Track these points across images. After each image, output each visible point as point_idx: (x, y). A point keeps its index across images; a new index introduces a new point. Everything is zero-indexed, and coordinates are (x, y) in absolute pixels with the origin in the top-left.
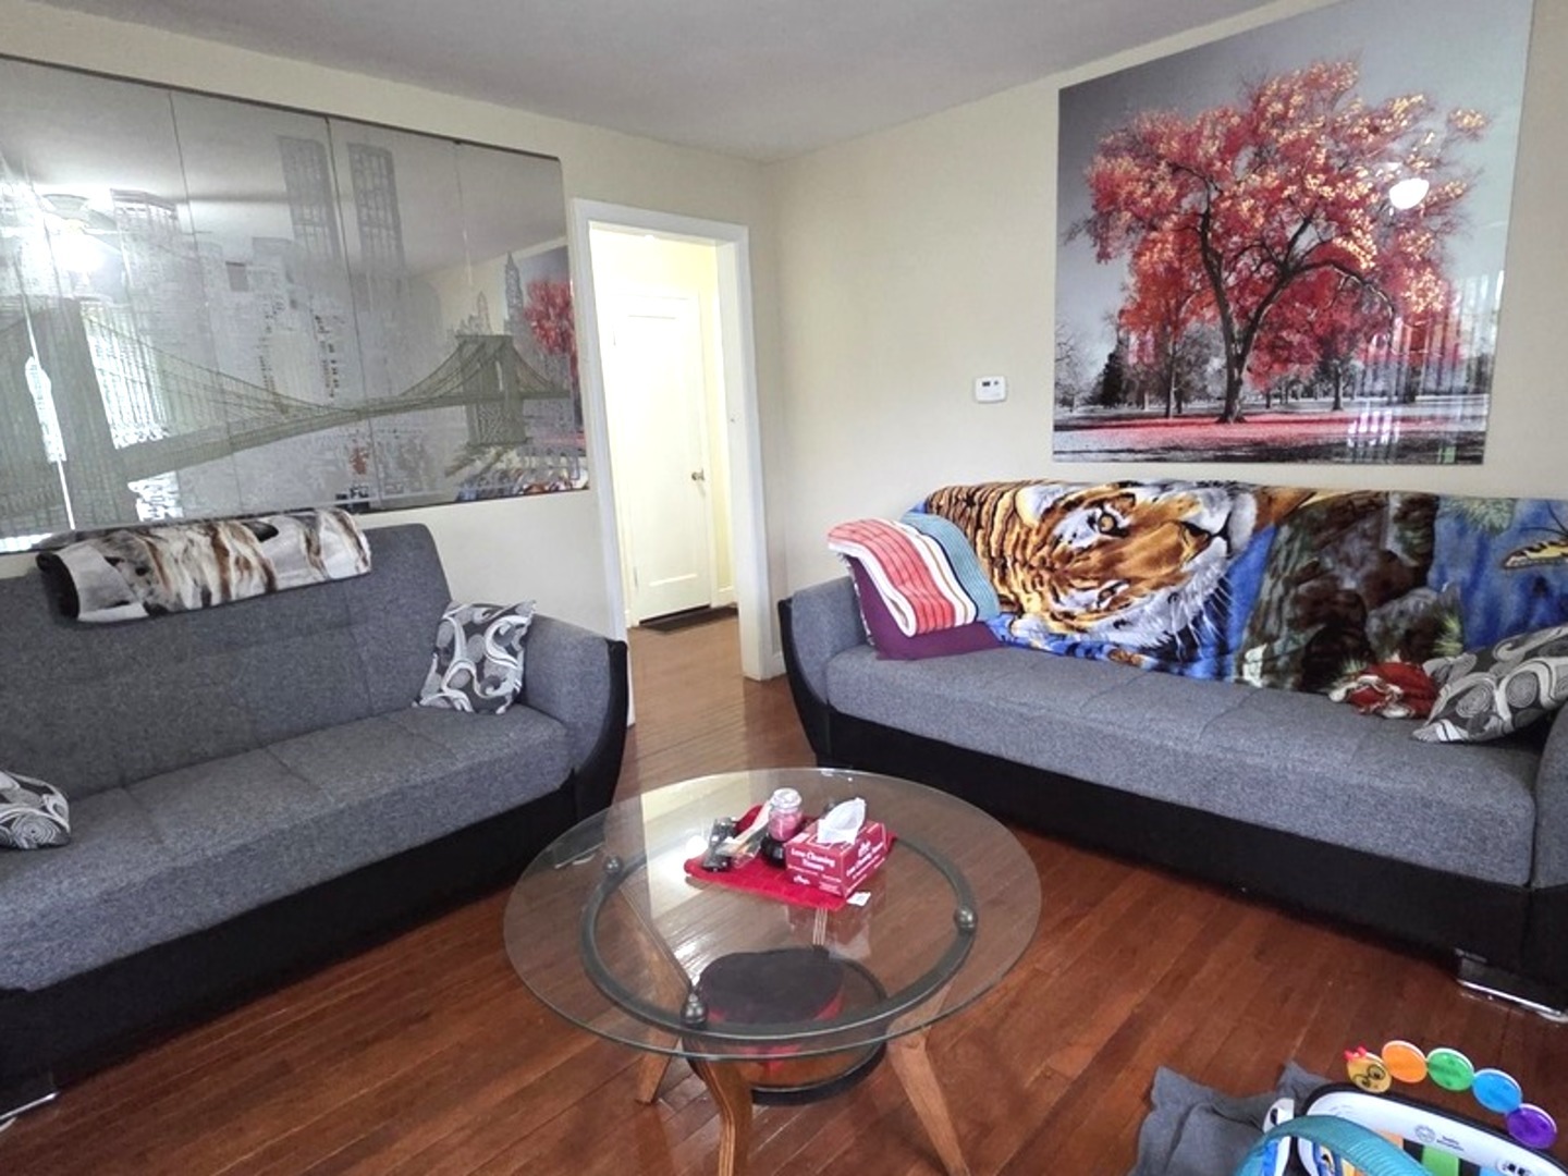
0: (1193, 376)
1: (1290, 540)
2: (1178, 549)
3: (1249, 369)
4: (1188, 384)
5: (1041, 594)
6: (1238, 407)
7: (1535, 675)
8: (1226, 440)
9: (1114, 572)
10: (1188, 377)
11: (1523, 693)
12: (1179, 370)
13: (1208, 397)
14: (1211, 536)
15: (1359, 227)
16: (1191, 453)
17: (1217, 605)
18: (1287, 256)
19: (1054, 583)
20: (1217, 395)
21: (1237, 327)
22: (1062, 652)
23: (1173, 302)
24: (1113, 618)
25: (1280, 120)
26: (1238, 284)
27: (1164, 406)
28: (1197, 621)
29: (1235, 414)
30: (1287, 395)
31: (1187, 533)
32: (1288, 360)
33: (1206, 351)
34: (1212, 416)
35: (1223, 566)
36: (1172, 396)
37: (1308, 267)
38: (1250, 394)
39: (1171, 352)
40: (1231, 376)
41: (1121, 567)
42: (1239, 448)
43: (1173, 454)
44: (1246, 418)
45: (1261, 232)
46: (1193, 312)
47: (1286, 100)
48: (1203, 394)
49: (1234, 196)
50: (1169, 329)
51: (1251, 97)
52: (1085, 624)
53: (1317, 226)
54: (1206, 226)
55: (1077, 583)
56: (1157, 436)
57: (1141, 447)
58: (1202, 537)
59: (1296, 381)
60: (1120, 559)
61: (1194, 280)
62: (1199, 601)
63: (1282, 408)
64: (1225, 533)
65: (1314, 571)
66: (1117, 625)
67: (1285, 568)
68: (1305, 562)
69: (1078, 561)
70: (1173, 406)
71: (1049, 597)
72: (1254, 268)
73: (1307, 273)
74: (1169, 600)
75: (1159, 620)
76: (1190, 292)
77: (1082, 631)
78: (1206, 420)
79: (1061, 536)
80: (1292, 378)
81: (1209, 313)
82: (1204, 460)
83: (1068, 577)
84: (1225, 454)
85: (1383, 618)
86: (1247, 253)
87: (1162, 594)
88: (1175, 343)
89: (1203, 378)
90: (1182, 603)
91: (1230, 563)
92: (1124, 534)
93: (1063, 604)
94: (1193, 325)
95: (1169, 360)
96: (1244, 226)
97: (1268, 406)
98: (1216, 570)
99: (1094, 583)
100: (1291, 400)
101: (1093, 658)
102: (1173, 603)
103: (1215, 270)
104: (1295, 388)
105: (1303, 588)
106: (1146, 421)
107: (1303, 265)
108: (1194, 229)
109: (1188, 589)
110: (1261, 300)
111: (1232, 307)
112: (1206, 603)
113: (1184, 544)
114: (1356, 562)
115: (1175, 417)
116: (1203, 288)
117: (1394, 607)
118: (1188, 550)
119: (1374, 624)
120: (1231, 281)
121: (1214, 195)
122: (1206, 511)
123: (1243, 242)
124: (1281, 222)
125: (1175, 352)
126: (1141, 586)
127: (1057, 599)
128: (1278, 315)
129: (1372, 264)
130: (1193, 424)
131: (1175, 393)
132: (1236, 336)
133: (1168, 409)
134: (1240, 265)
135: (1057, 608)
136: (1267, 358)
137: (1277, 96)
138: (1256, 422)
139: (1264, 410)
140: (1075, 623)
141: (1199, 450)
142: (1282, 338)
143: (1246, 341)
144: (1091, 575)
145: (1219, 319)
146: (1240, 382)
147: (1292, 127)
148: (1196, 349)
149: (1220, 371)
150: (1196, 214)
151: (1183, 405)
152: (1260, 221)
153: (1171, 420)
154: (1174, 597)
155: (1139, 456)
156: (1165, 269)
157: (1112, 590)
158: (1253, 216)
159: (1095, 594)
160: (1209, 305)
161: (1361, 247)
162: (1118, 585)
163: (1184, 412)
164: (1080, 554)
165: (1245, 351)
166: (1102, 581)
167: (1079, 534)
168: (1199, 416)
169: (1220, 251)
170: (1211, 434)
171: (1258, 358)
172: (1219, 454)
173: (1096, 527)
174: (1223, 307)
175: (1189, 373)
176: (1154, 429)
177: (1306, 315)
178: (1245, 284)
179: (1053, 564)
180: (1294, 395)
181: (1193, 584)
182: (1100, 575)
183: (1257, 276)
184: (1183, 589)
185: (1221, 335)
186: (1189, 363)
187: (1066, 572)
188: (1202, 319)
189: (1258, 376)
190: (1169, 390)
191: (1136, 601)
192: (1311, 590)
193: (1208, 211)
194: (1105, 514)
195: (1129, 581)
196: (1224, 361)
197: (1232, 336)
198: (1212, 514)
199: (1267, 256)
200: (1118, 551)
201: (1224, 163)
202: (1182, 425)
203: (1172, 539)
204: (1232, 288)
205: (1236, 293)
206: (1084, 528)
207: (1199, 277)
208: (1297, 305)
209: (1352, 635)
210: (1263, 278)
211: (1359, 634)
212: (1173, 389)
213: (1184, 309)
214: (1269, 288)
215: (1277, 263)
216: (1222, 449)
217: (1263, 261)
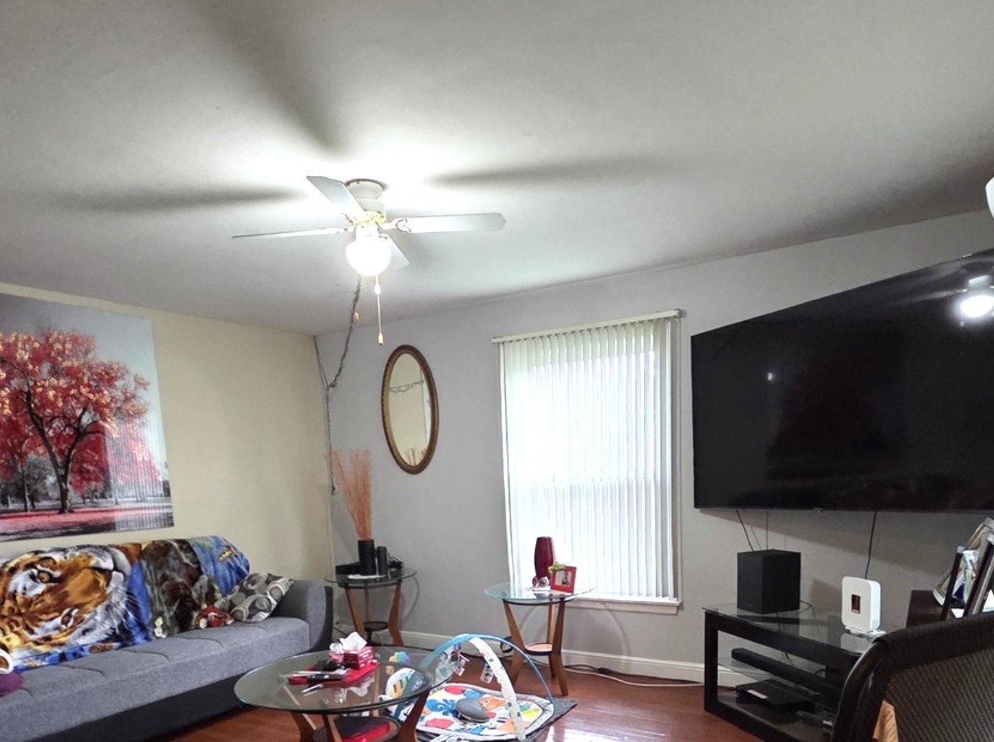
0: (38, 486)
1: (148, 566)
2: (96, 582)
3: (71, 483)
4: (36, 491)
5: (16, 633)
6: (69, 504)
7: (277, 588)
8: (66, 523)
9: (66, 604)
10: (35, 487)
11: (277, 595)
12: (28, 483)
13: (50, 499)
14: (110, 572)
15: (109, 417)
16: (46, 532)
17: (132, 605)
18: (79, 424)
19: (27, 622)
20: (55, 498)
21: (59, 460)
22: (57, 662)
23: (16, 441)
24: (79, 631)
25: (61, 353)
26: (55, 436)
27: (23, 505)
28: (126, 616)
29: (68, 508)
30: (93, 497)
31: (97, 572)
32: (89, 480)
33: (43, 472)
34: (55, 509)
35: (124, 586)
36: (27, 499)
37: (90, 433)
38: (74, 497)
39: (21, 471)
40: (61, 487)
41: (69, 599)
42: (73, 527)
43: (34, 534)
44: (75, 510)
45: (63, 410)
46: (31, 449)
47: (64, 344)
48: (47, 497)
49: (43, 386)
50: (16, 457)
51: (44, 335)
52: (63, 640)
53: (90, 413)
54: (29, 399)
55: (44, 617)
56: (22, 523)
57: (13, 531)
58: (107, 574)
59: (95, 490)
60: (66, 595)
61: (28, 429)
62: (123, 606)
63: (91, 504)
64: (116, 569)
65: (164, 578)
66: (84, 633)
67: (152, 579)
68: (159, 575)
69: (37, 604)
70: (29, 504)
71: (26, 633)
72: (62, 429)
73: (90, 435)
74: (107, 609)
75: (107, 622)
76: (26, 437)
77: (61, 644)
78: (52, 512)
79: (15, 591)
80: (93, 489)
81: (41, 450)
82: (55, 536)
83: (37, 615)
84: (67, 531)
85: (196, 591)
86: (57, 420)
87: (100, 609)
88: (22, 466)
89: (45, 488)
90: (115, 609)
91: (127, 583)
92: (61, 580)
93: (37, 634)
94: (32, 456)
95: (20, 477)
96: (53, 405)
97: (84, 503)
98: (122, 589)
99: (56, 614)
100: (95, 500)
101: (81, 656)
102: (110, 611)
103: (40, 426)
104: (95, 493)
105: (164, 586)
106: (13, 514)
107: (87, 431)
108: (22, 400)
109: (113, 601)
110: (70, 447)
111: (54, 449)
112: (127, 606)
113: (99, 579)
114: (177, 570)
115: (32, 511)
116: (35, 435)
117: (198, 585)
118: (102, 582)
119: (194, 595)
120: (51, 433)
121: (31, 383)
122: (99, 559)
123: (54, 413)
124: (72, 407)
125: (23, 472)
126: (87, 606)
127: (32, 632)
128: (80, 455)
129: (118, 436)
130: (43, 515)
131: (29, 496)
132: (60, 465)
133: (26, 506)
134: (54, 425)
135: (33, 637)
136: (79, 478)
137: (57, 340)
138: (80, 512)
139: (82, 505)
140: (53, 641)
141: (51, 530)
142: (83, 467)
143: (66, 467)
144: (51, 609)
145: (47, 454)
146: (67, 490)
147: (68, 359)
148: (37, 471)
149: (54, 484)
150: (21, 391)
151: (36, 504)
152: (60, 404)
153: (29, 513)
154: (108, 608)
155: (12, 537)
156: (7, 420)
157: (69, 615)
158: (56, 400)
159: (58, 621)
160: (40, 445)
161: (112, 427)
162: (71, 611)
163: (37, 508)
164: (37, 599)
165: (66, 473)
166: (60, 612)
167: (27, 587)
168: (47, 510)
169: (41, 415)
170: (56, 521)
171: (74, 477)
172: (63, 531)
173: (38, 580)
174: (49, 448)
175: (35, 484)
176: (19, 519)
177: (94, 457)
178: (58, 436)
179: (19, 611)
180: (96, 497)
181: (115, 598)
182: (57, 608)
183: (64, 433)
184: (111, 602)
185: (50, 463)
186: (34, 478)
187: (33, 612)
188: (37, 453)
189: (76, 488)
190: (24, 494)
191: (86, 616)
192: (167, 586)
193: (29, 391)
194: (40, 572)
195: (77, 606)
196: (56, 478)
197: (58, 465)
198: (105, 561)
199: (68, 423)
200: (62, 591)
201: (34, 367)
202: (37, 515)
203: (90, 577)
204: (52, 438)
205: (55, 441)
206: (30, 583)
207: (30, 428)
208: (89, 451)
209: (188, 601)
210: (68, 435)
211: (191, 600)
212: (27, 494)
213: (24, 446)
214: (72, 441)
215: (74, 428)
216: (64, 528)
217: (67, 426)
